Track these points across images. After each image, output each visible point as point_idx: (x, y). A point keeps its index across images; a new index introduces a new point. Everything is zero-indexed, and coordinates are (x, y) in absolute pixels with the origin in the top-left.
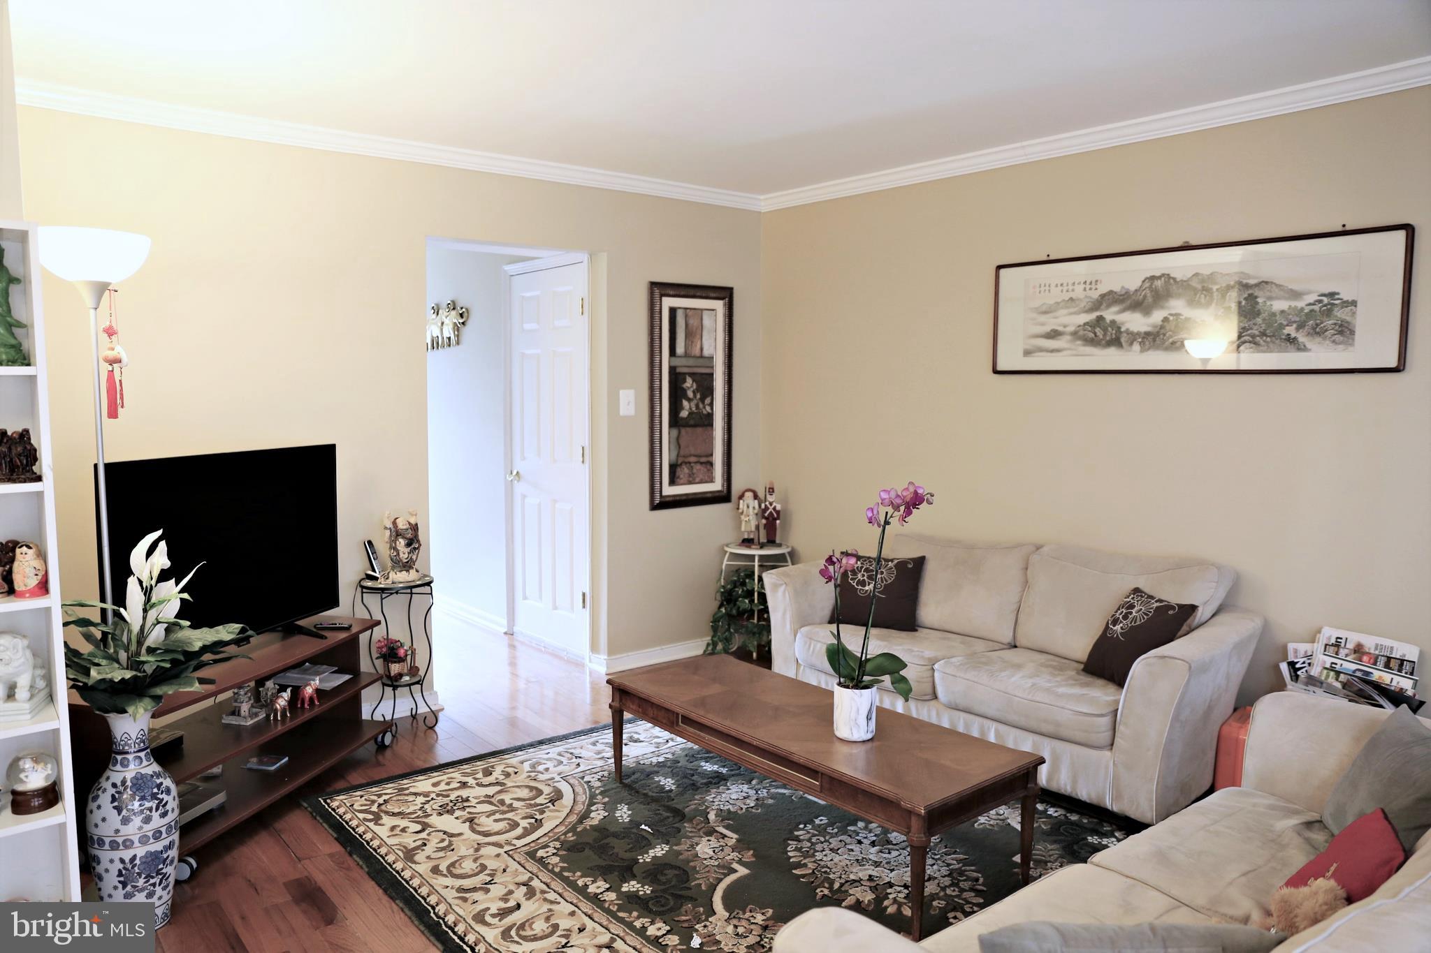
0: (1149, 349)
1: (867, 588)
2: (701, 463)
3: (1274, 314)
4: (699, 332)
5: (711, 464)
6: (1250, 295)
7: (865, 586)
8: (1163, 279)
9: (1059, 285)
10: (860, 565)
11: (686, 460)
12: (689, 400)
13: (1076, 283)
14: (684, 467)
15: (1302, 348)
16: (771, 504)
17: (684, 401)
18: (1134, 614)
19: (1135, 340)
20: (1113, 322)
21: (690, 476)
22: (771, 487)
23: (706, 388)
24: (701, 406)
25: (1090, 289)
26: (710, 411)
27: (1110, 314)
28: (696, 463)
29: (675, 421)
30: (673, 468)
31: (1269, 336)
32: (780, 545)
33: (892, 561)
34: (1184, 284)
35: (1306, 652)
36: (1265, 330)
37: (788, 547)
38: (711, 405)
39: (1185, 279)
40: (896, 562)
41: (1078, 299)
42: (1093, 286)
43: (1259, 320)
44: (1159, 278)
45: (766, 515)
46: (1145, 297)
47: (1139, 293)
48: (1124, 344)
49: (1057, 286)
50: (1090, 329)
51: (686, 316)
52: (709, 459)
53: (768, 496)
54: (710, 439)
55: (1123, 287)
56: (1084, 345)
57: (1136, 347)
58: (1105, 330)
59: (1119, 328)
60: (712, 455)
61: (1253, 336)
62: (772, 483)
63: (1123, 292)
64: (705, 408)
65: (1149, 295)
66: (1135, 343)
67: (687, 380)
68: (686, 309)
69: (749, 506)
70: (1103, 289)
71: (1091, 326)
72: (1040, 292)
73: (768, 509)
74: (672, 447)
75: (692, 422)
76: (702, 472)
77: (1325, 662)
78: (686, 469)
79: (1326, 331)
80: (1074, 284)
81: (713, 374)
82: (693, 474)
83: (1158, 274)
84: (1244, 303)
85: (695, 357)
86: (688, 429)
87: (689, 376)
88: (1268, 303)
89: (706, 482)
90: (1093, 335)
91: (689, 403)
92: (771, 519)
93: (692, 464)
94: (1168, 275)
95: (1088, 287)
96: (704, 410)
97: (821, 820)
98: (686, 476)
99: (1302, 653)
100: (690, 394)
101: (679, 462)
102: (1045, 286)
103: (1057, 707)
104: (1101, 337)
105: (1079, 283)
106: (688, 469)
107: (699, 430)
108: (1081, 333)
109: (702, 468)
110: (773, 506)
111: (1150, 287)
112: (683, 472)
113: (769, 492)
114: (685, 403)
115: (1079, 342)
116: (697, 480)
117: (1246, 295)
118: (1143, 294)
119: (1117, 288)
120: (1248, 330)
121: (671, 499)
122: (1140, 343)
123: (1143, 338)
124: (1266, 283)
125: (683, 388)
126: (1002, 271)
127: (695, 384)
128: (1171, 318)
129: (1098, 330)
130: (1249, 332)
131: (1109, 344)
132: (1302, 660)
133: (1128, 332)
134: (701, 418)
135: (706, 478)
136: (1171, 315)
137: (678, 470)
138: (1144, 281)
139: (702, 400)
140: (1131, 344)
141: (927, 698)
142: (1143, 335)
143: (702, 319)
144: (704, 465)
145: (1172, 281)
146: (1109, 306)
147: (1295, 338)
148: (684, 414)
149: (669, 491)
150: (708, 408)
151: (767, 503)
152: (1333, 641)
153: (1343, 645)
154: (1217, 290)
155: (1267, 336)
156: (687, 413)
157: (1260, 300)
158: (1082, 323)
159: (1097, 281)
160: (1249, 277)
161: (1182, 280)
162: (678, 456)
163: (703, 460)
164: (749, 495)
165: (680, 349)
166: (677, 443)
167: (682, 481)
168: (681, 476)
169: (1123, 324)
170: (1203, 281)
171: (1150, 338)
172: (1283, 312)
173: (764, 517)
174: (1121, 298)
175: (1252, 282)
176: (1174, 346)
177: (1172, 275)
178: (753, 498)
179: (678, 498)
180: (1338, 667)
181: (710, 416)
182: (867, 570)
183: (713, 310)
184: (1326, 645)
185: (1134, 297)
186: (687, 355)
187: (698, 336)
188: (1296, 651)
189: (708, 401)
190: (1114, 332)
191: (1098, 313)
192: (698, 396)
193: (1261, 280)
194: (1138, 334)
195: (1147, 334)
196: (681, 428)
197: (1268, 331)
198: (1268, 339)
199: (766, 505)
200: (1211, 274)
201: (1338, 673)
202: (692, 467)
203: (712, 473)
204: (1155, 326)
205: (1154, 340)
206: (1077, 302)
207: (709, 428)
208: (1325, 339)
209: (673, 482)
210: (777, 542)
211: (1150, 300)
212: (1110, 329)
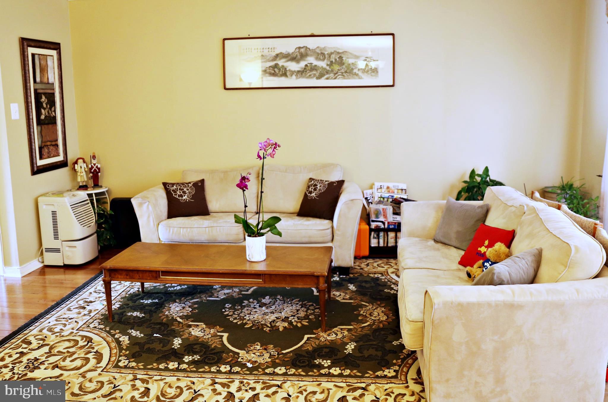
0: (300, 78)
1: (184, 198)
2: (53, 145)
3: (349, 64)
4: (46, 68)
5: (57, 145)
6: (340, 57)
7: (183, 197)
8: (304, 48)
9: (256, 49)
10: (176, 188)
11: (46, 144)
12: (44, 109)
13: (264, 48)
14: (45, 148)
15: (360, 78)
16: (95, 165)
17: (42, 109)
18: (319, 188)
19: (293, 74)
20: (283, 66)
21: (48, 153)
22: (94, 155)
23: (52, 103)
24: (50, 112)
25: (271, 51)
26: (54, 115)
27: (281, 62)
28: (50, 145)
29: (39, 122)
30: (40, 149)
31: (349, 73)
32: (101, 187)
33: (190, 183)
34: (314, 51)
35: (370, 193)
36: (347, 70)
37: (106, 187)
38: (55, 111)
39: (314, 49)
40: (192, 183)
41: (266, 56)
42: (273, 50)
43: (344, 67)
44: (303, 48)
45: (92, 171)
46: (297, 55)
47: (294, 54)
48: (288, 76)
49: (255, 49)
50: (272, 69)
51: (40, 59)
52: (56, 143)
53: (92, 160)
54: (56, 131)
55: (286, 51)
56: (269, 76)
57: (294, 77)
58: (279, 70)
59: (286, 69)
60: (57, 140)
61: (342, 73)
62: (94, 153)
63: (287, 53)
64: (52, 113)
65: (298, 55)
66: (293, 75)
67: (43, 97)
68: (39, 55)
69: (81, 167)
70: (277, 52)
71: (272, 68)
72: (246, 52)
73: (93, 167)
74: (39, 137)
75: (47, 122)
76: (54, 150)
77: (378, 195)
78: (46, 149)
79: (368, 71)
80: (263, 49)
81: (54, 94)
82: (50, 152)
83: (302, 46)
84: (338, 59)
85: (45, 83)
86: (46, 126)
87: (44, 95)
88: (347, 60)
89: (56, 156)
90: (274, 72)
91: (45, 110)
92: (95, 173)
93: (49, 146)
94: (306, 47)
95: (270, 50)
96: (51, 114)
97: (228, 305)
98: (47, 153)
99: (369, 194)
100: (45, 105)
101: (43, 146)
102: (249, 49)
103: (309, 230)
104: (278, 72)
105: (266, 49)
106: (47, 149)
107: (50, 126)
108: (268, 71)
109: (53, 148)
110: (96, 166)
111: (299, 51)
112: (45, 151)
113: (93, 158)
114: (43, 111)
115: (267, 75)
116: (52, 155)
117: (338, 57)
118: (296, 54)
119: (284, 51)
120: (340, 70)
121: (41, 167)
122: (296, 75)
123: (297, 73)
124: (346, 52)
125: (41, 102)
126: (226, 41)
127: (46, 100)
128: (309, 65)
129: (276, 69)
130: (341, 71)
131: (282, 75)
132: (369, 196)
133: (290, 70)
134: (51, 119)
135: (56, 153)
136: (309, 63)
137: (43, 150)
138: (296, 49)
139: (50, 108)
140: (292, 76)
141: (242, 241)
142: (296, 72)
143: (47, 61)
144: (54, 146)
145: (308, 49)
146: (280, 59)
147: (358, 74)
148: (43, 117)
149: (40, 163)
150: (53, 113)
151: (92, 164)
152: (379, 187)
153: (383, 188)
154: (327, 54)
155: (347, 73)
156: (44, 116)
157: (344, 59)
158: (268, 66)
159: (274, 48)
160: (339, 49)
161: (312, 49)
162: (42, 142)
163: (53, 143)
164: (80, 161)
165: (38, 79)
166: (41, 133)
167: (45, 157)
168: (44, 154)
169: (287, 67)
170: (321, 50)
171: (300, 73)
172: (353, 63)
173: (91, 172)
174: (286, 56)
175: (341, 51)
176: (311, 76)
177: (308, 47)
178: (83, 162)
179: (45, 167)
180: (383, 196)
181: (55, 118)
182: (180, 189)
183: (52, 56)
184: (378, 189)
185: (292, 56)
186: (41, 82)
187: (46, 71)
188: (367, 193)
189: (53, 109)
190: (284, 70)
191: (275, 62)
192: (48, 107)
193: (344, 51)
194: (295, 71)
195: (299, 71)
196: (42, 125)
197: (348, 71)
198: (348, 74)
199: (92, 166)
200: (324, 47)
201: (384, 198)
202: (49, 148)
203: (58, 151)
204: (302, 68)
205: (302, 74)
206: (265, 57)
207: (55, 125)
208: (368, 74)
209: (41, 158)
210: (100, 184)
211: (299, 57)
212: (281, 69)
